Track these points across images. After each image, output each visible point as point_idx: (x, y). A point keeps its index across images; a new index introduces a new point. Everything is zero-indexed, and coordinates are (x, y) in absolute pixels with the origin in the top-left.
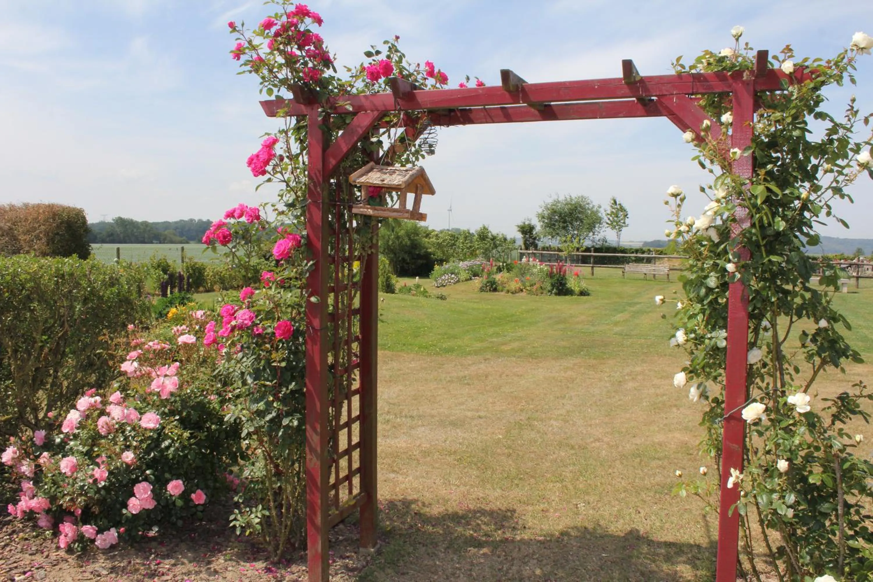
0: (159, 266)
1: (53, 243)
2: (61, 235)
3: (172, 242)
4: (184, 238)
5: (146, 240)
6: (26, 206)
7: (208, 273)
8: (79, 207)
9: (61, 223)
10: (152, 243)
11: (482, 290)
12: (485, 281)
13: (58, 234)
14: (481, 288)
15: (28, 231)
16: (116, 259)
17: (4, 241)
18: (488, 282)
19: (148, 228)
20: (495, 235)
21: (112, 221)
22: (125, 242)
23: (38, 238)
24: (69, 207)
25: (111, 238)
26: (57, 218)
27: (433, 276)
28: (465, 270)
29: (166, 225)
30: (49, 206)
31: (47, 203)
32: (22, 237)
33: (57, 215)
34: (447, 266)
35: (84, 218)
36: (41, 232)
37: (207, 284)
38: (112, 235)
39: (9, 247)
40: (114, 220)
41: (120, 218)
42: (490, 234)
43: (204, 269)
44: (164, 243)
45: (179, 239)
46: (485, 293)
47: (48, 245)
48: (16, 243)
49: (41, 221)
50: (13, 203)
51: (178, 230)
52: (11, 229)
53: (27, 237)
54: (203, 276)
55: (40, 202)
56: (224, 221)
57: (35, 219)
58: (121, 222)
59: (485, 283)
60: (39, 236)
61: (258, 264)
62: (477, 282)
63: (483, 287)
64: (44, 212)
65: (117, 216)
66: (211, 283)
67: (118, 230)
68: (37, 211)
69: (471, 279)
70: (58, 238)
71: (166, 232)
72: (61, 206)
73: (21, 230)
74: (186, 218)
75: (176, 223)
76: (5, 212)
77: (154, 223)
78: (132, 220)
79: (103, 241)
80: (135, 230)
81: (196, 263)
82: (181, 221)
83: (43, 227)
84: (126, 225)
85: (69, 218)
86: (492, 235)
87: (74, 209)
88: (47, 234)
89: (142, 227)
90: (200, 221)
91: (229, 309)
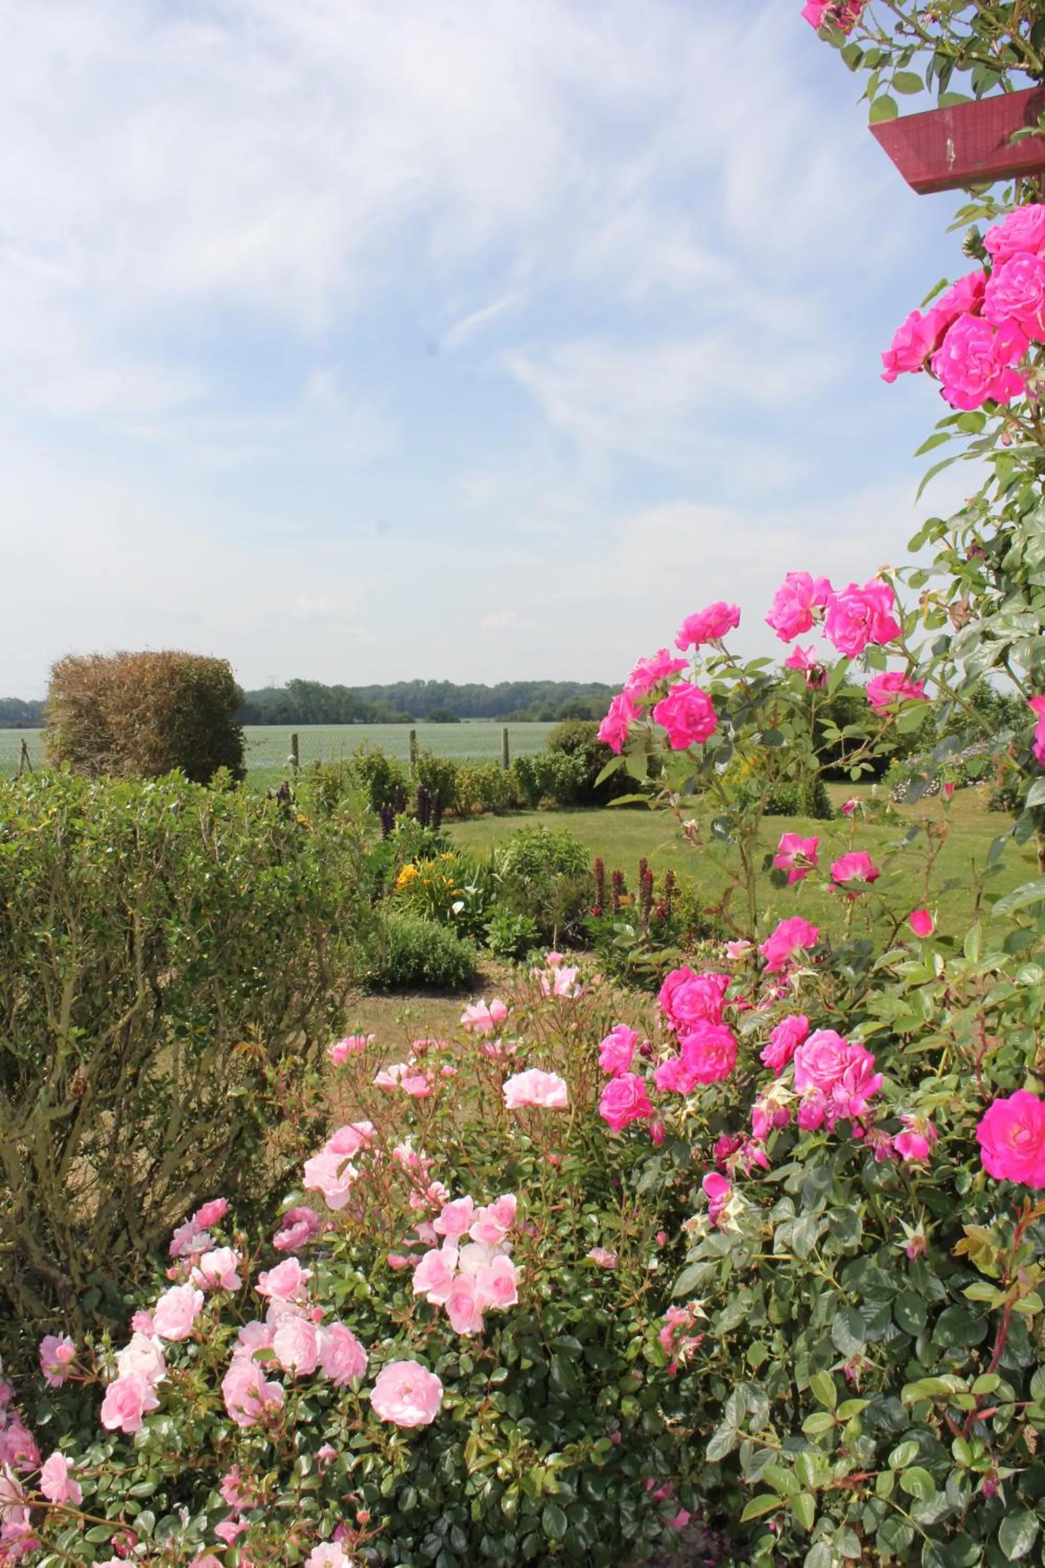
0: (370, 768)
1: (171, 729)
2: (187, 714)
3: (385, 720)
4: (407, 713)
5: (342, 719)
6: (122, 656)
7: (462, 779)
8: (219, 658)
9: (185, 690)
10: (351, 722)
11: (993, 807)
12: (998, 790)
13: (179, 711)
14: (991, 804)
15: (125, 706)
16: (291, 756)
17: (81, 726)
18: (1005, 791)
19: (344, 699)
20: (1007, 697)
21: (285, 687)
22: (305, 721)
23: (143, 720)
24: (202, 658)
25: (285, 715)
26: (178, 678)
27: (889, 780)
28: (953, 768)
29: (376, 691)
30: (164, 654)
31: (160, 652)
32: (112, 719)
33: (177, 673)
34: (916, 761)
35: (229, 678)
36: (148, 708)
37: (460, 801)
38: (285, 710)
39: (92, 738)
40: (287, 684)
41: (299, 682)
42: (994, 695)
43: (453, 772)
44: (372, 722)
45: (396, 715)
46: (1001, 814)
47: (161, 733)
48: (103, 730)
49: (149, 687)
50: (100, 653)
51: (394, 701)
52: (94, 702)
53: (124, 719)
54: (452, 785)
55: (145, 649)
56: (676, 654)
57: (139, 683)
58: (302, 688)
59: (999, 792)
60: (144, 716)
61: (555, 761)
62: (982, 792)
63: (994, 801)
64: (153, 668)
65: (293, 678)
66: (467, 799)
67: (296, 701)
68: (140, 667)
69: (965, 785)
70: (179, 719)
71: (375, 704)
72: (186, 656)
73: (111, 704)
74: (409, 679)
75: (392, 687)
76: (85, 669)
77: (354, 689)
78: (318, 684)
79: (271, 722)
80: (323, 701)
81: (437, 763)
82: (400, 683)
83: (151, 698)
84: (308, 694)
85: (200, 679)
86: (999, 697)
87: (211, 661)
88: (158, 712)
89: (333, 695)
90: (433, 683)
91: (700, 995)
